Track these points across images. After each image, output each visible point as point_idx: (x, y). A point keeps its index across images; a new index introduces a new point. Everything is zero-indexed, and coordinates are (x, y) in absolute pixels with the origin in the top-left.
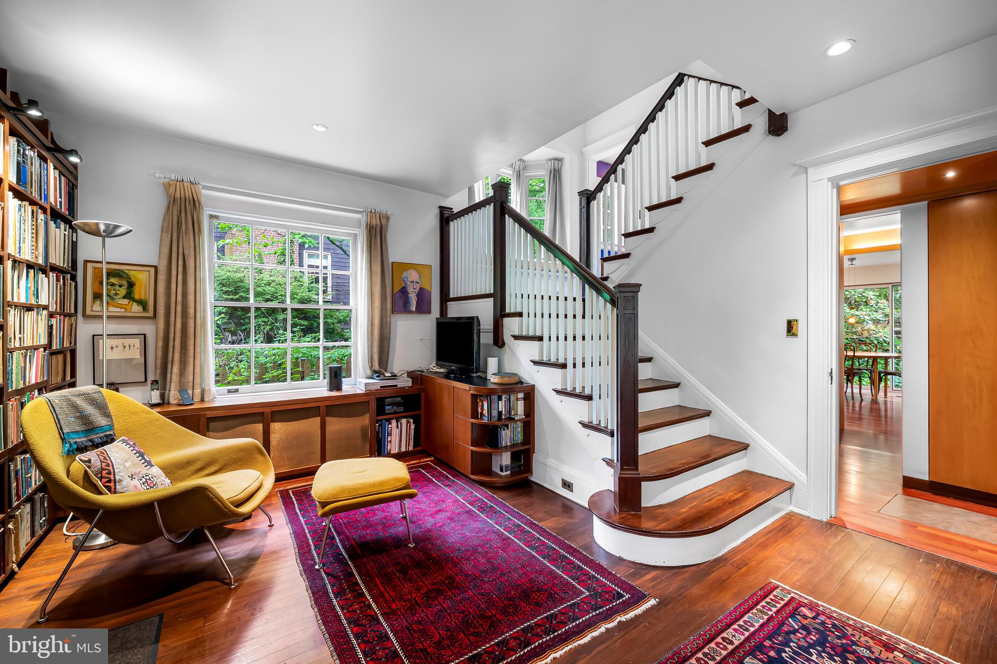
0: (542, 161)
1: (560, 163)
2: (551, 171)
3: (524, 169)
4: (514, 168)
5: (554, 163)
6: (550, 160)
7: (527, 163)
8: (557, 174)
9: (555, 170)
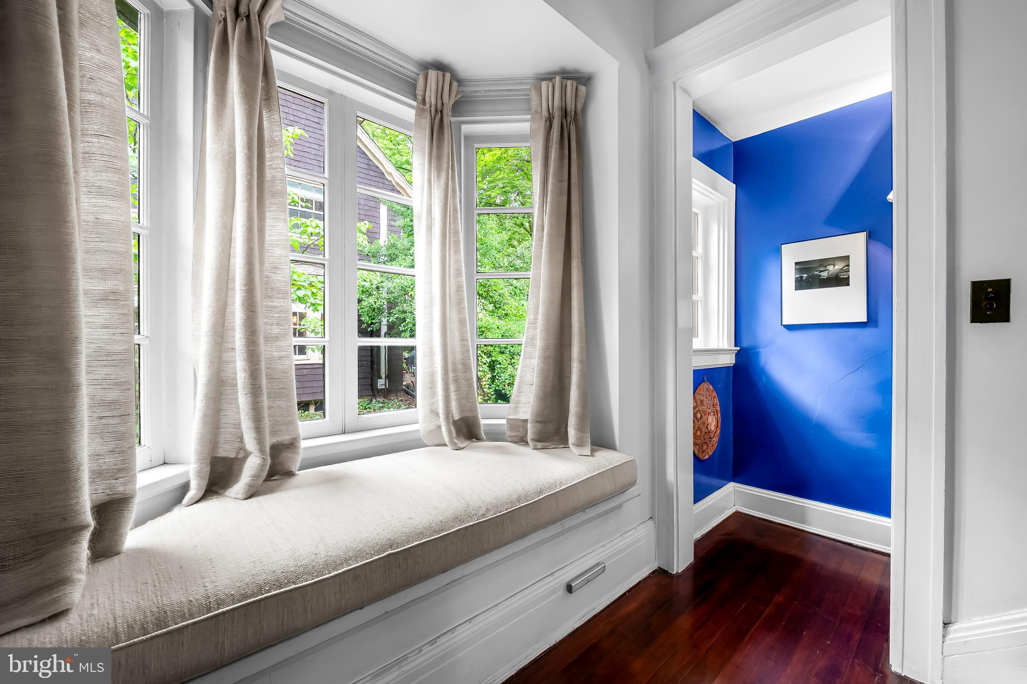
0: (520, 81)
1: (583, 89)
2: (550, 120)
3: (459, 107)
4: (420, 97)
5: (564, 89)
6: (549, 77)
7: (468, 89)
8: (573, 128)
9: (565, 113)
